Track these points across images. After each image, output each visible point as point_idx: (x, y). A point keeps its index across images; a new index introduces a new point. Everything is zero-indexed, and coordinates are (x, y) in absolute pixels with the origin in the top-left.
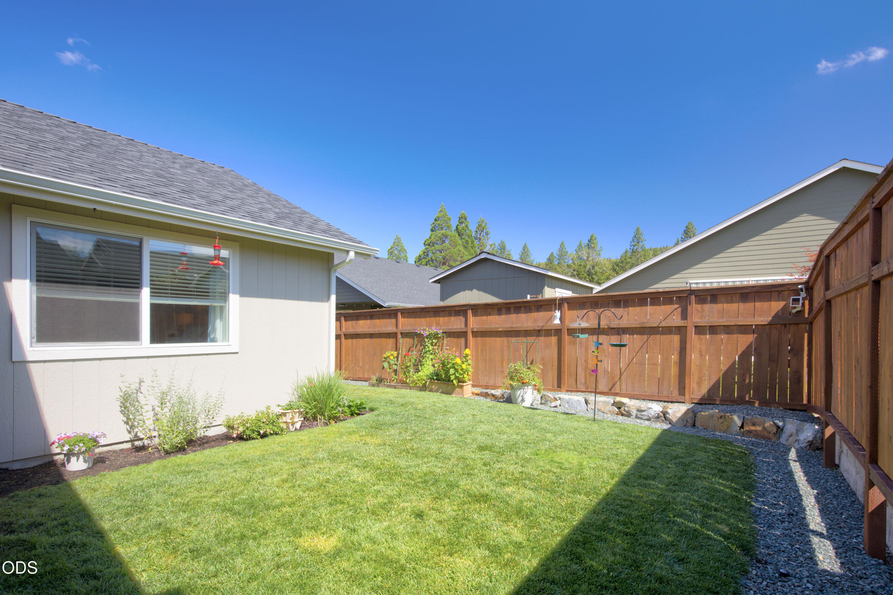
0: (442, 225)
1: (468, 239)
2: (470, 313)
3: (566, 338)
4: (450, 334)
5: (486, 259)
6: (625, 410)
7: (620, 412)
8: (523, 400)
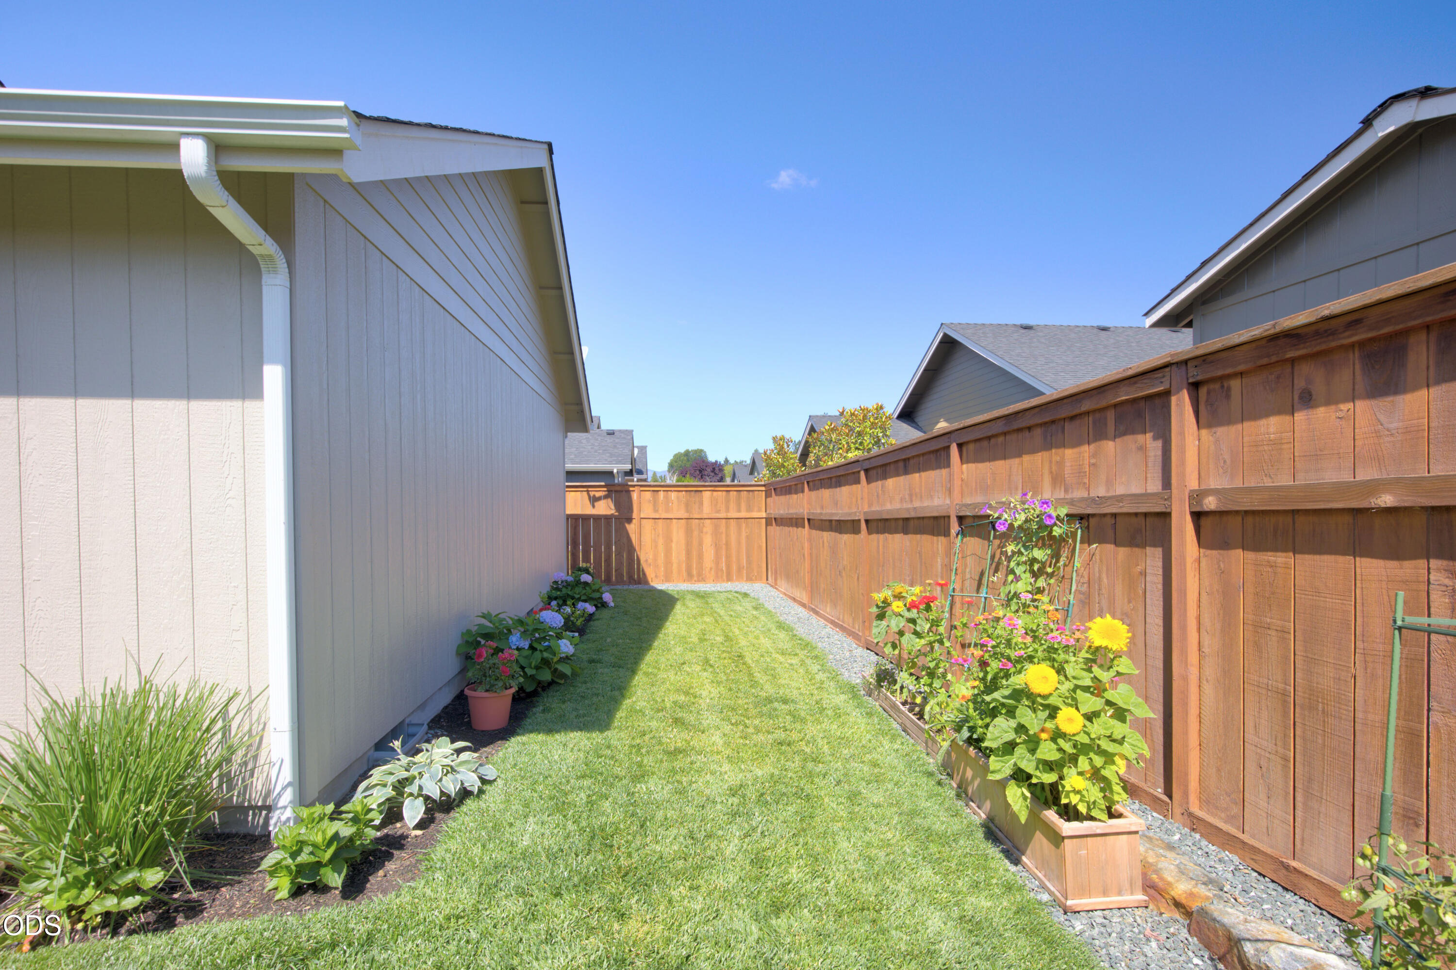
4: (1099, 525)
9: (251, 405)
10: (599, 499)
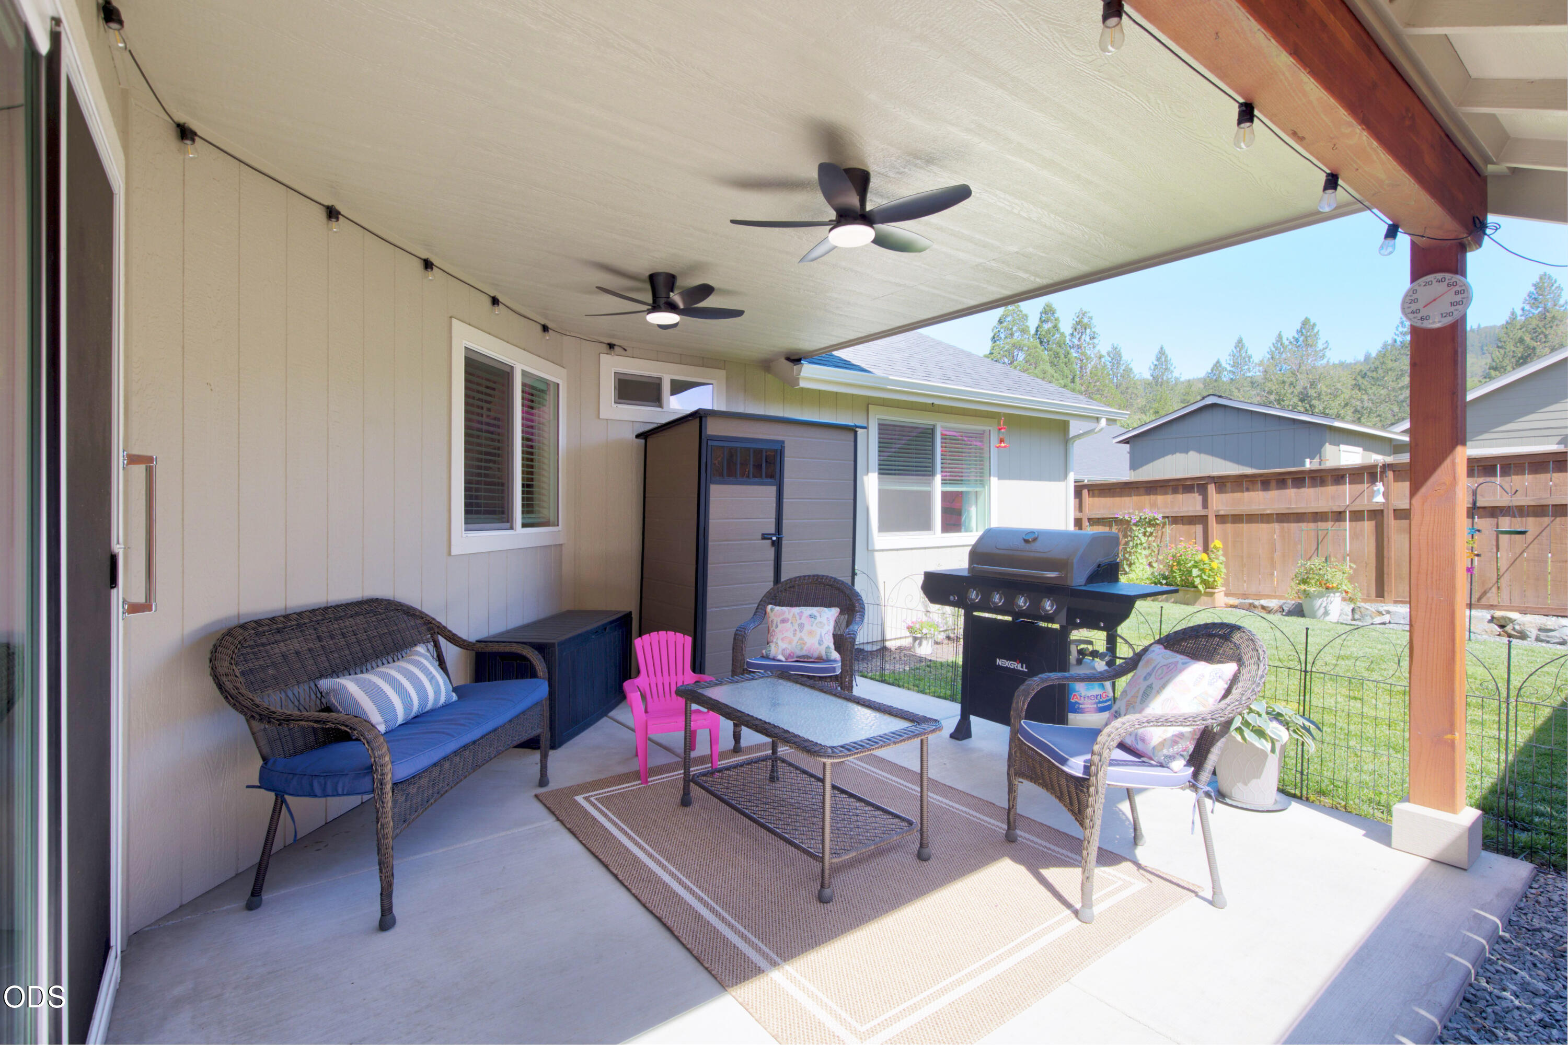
0: (1012, 329)
1: (1059, 350)
2: (1211, 488)
3: (1391, 523)
4: (1176, 520)
5: (1214, 406)
6: (1514, 629)
7: (1506, 632)
8: (1326, 613)
9: (1060, 484)
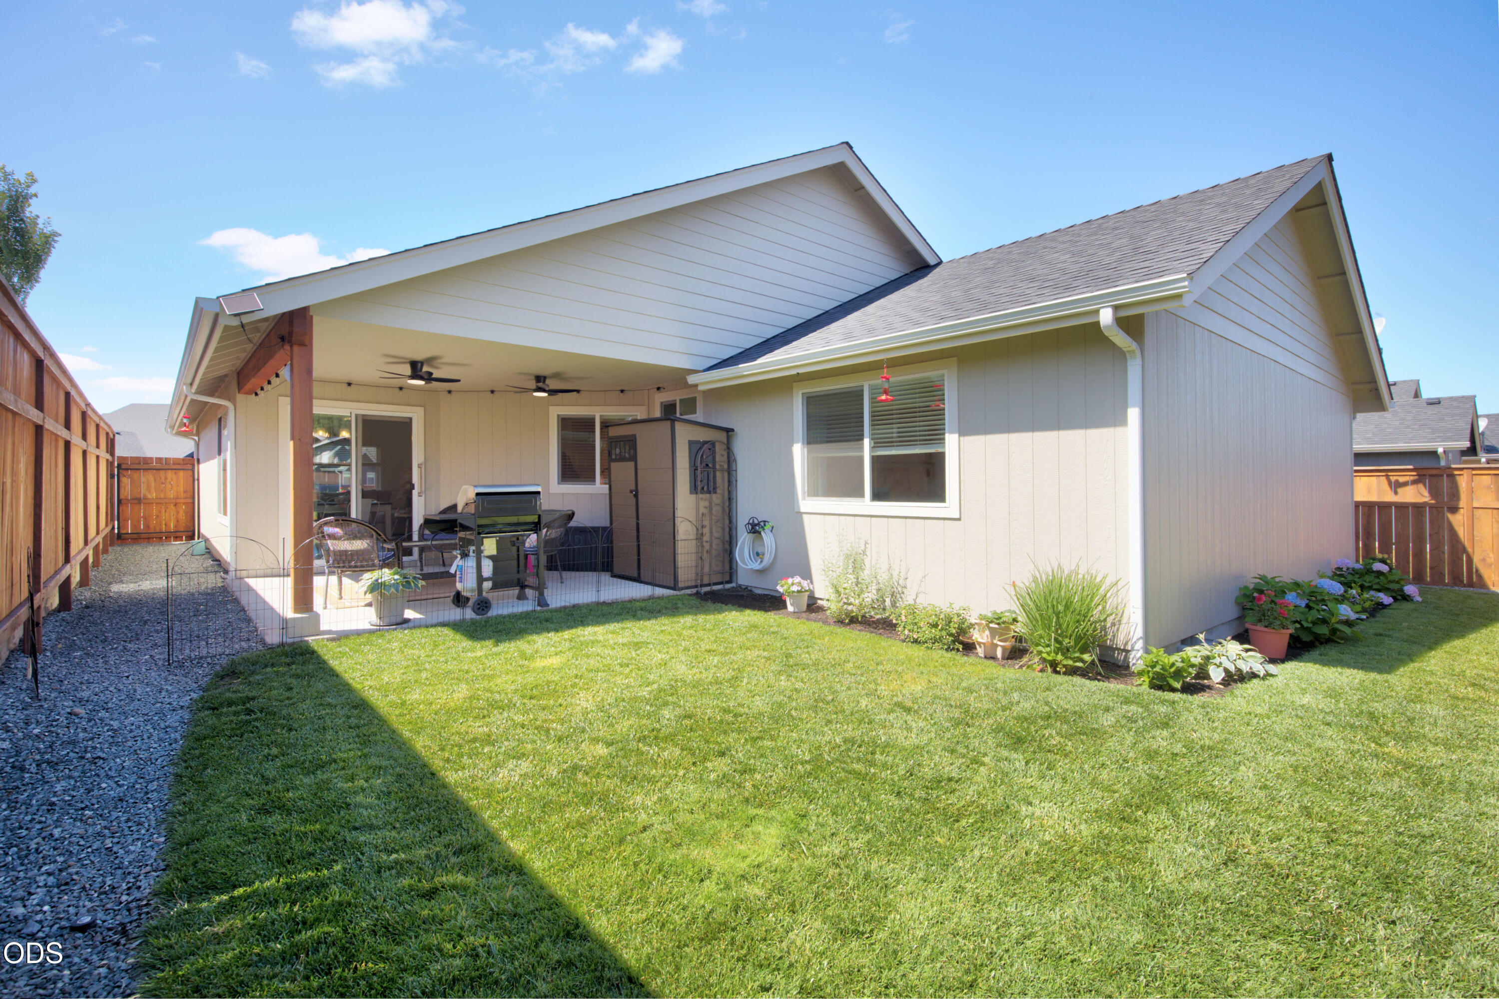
9: (1119, 430)
10: (1405, 484)
